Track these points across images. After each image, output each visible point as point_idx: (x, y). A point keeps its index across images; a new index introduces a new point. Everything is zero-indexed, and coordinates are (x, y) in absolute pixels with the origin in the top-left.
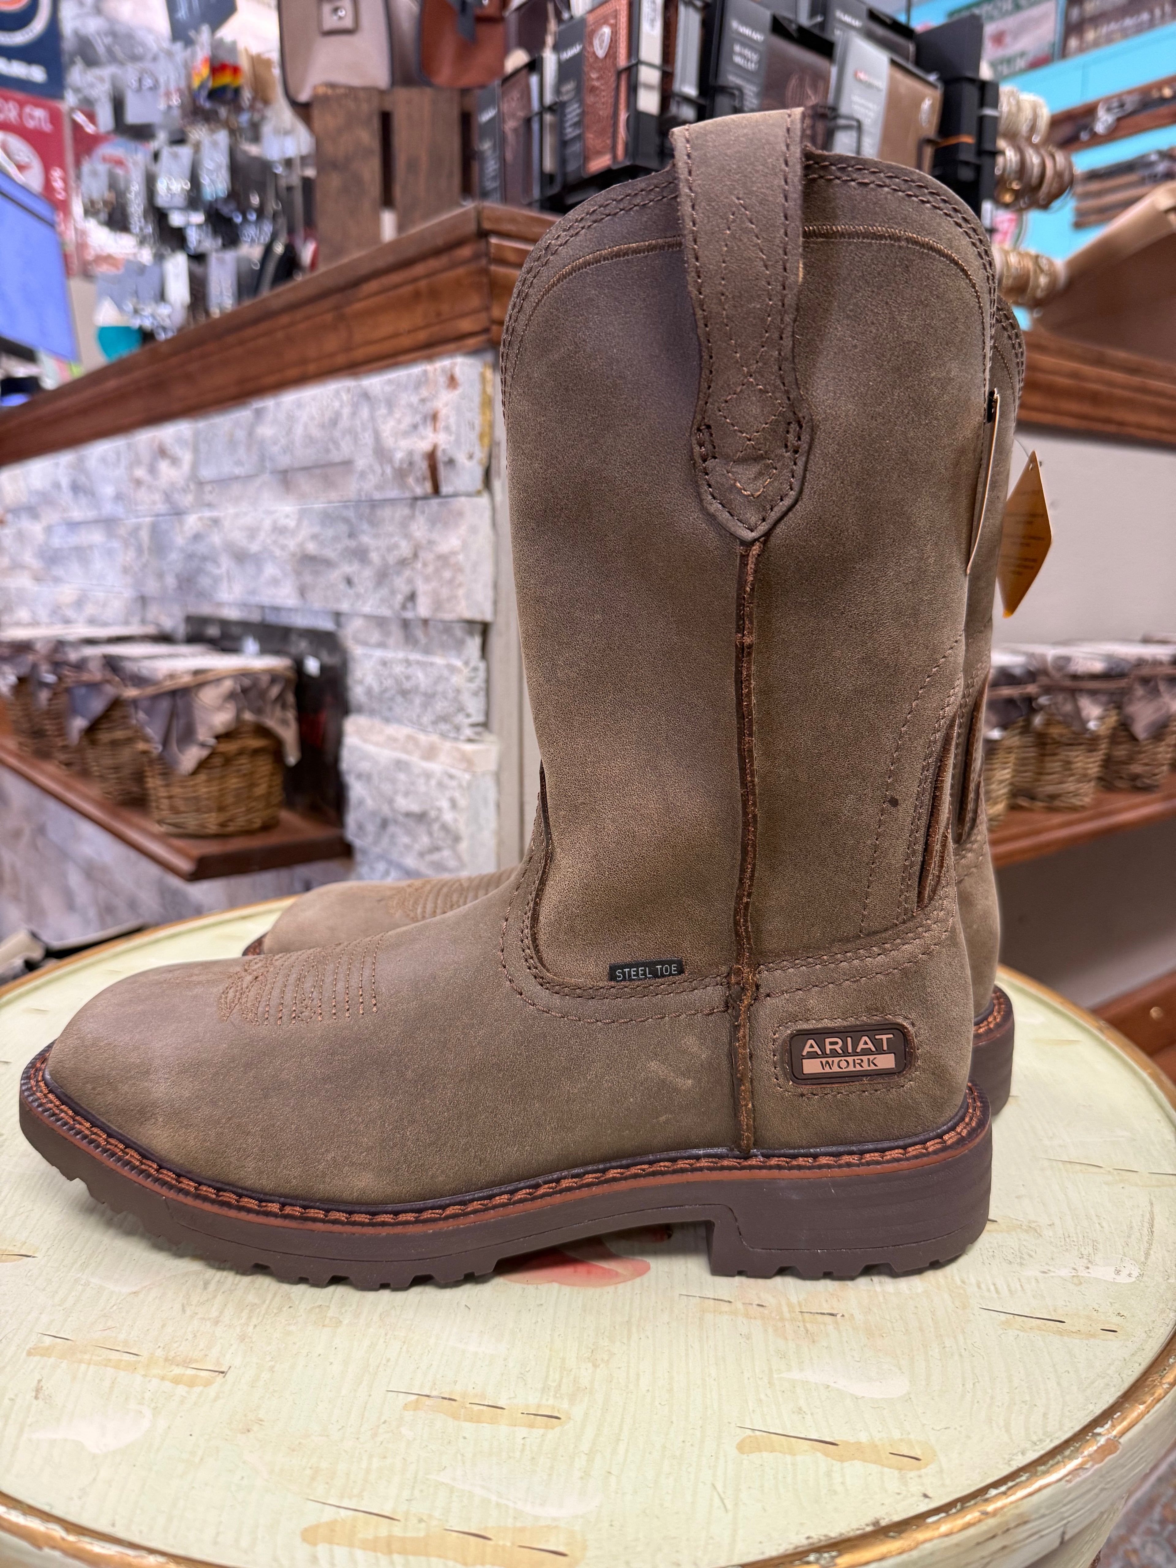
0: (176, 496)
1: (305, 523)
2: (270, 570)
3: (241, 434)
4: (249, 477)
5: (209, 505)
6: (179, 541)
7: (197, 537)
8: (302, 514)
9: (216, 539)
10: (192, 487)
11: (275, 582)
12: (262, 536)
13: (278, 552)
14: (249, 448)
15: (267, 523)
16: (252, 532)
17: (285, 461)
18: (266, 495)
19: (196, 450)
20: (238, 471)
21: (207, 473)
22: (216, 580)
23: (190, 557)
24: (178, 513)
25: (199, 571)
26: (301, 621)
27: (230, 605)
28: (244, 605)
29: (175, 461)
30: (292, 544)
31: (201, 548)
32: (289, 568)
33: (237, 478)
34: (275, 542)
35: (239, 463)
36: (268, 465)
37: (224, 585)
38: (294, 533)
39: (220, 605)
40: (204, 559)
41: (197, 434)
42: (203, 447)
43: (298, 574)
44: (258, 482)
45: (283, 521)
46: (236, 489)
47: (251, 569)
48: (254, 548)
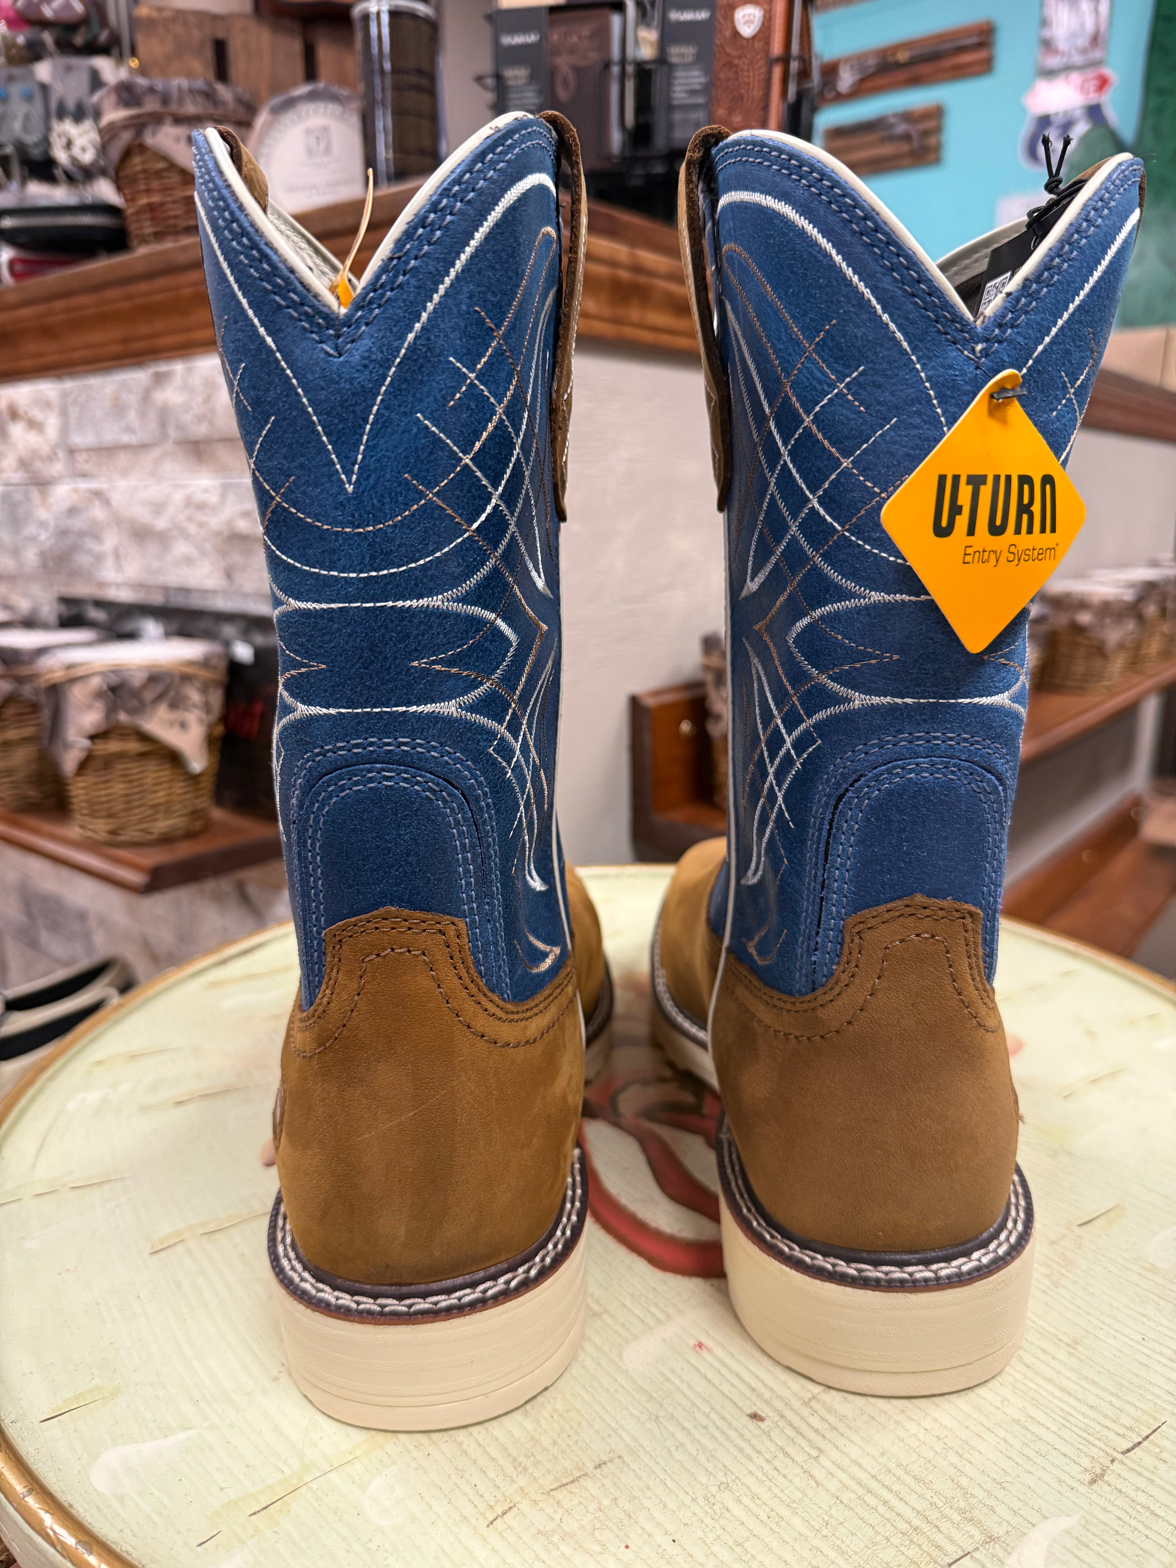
0: (38, 465)
1: (231, 498)
2: (181, 548)
3: (132, 399)
4: (143, 447)
5: (84, 475)
6: (42, 514)
7: (72, 511)
8: (225, 489)
9: (98, 512)
10: (61, 454)
11: (188, 561)
12: (170, 511)
13: (192, 529)
14: (142, 414)
15: (178, 497)
16: (158, 508)
17: (201, 430)
18: (169, 467)
19: (64, 413)
20: (126, 439)
21: (80, 439)
22: (99, 558)
23: (63, 533)
24: (43, 484)
25: (75, 548)
26: (222, 604)
27: (118, 585)
28: (139, 586)
29: (34, 425)
30: (215, 522)
31: (78, 523)
32: (208, 546)
33: (126, 447)
34: (190, 519)
35: (129, 429)
36: (173, 433)
37: (109, 563)
38: (215, 510)
39: (102, 585)
40: (82, 534)
41: (64, 395)
42: (74, 412)
43: (223, 553)
44: (156, 452)
45: (199, 497)
46: (123, 459)
47: (152, 547)
48: (161, 524)
